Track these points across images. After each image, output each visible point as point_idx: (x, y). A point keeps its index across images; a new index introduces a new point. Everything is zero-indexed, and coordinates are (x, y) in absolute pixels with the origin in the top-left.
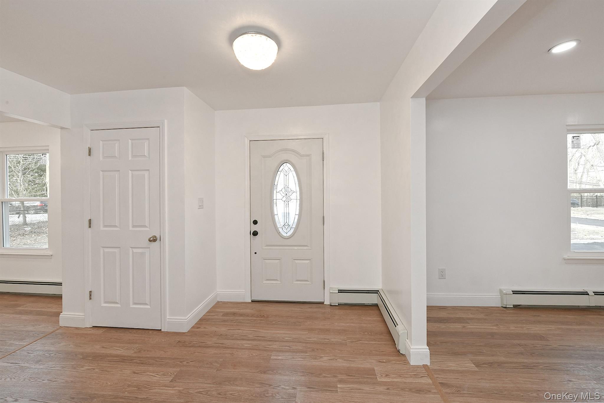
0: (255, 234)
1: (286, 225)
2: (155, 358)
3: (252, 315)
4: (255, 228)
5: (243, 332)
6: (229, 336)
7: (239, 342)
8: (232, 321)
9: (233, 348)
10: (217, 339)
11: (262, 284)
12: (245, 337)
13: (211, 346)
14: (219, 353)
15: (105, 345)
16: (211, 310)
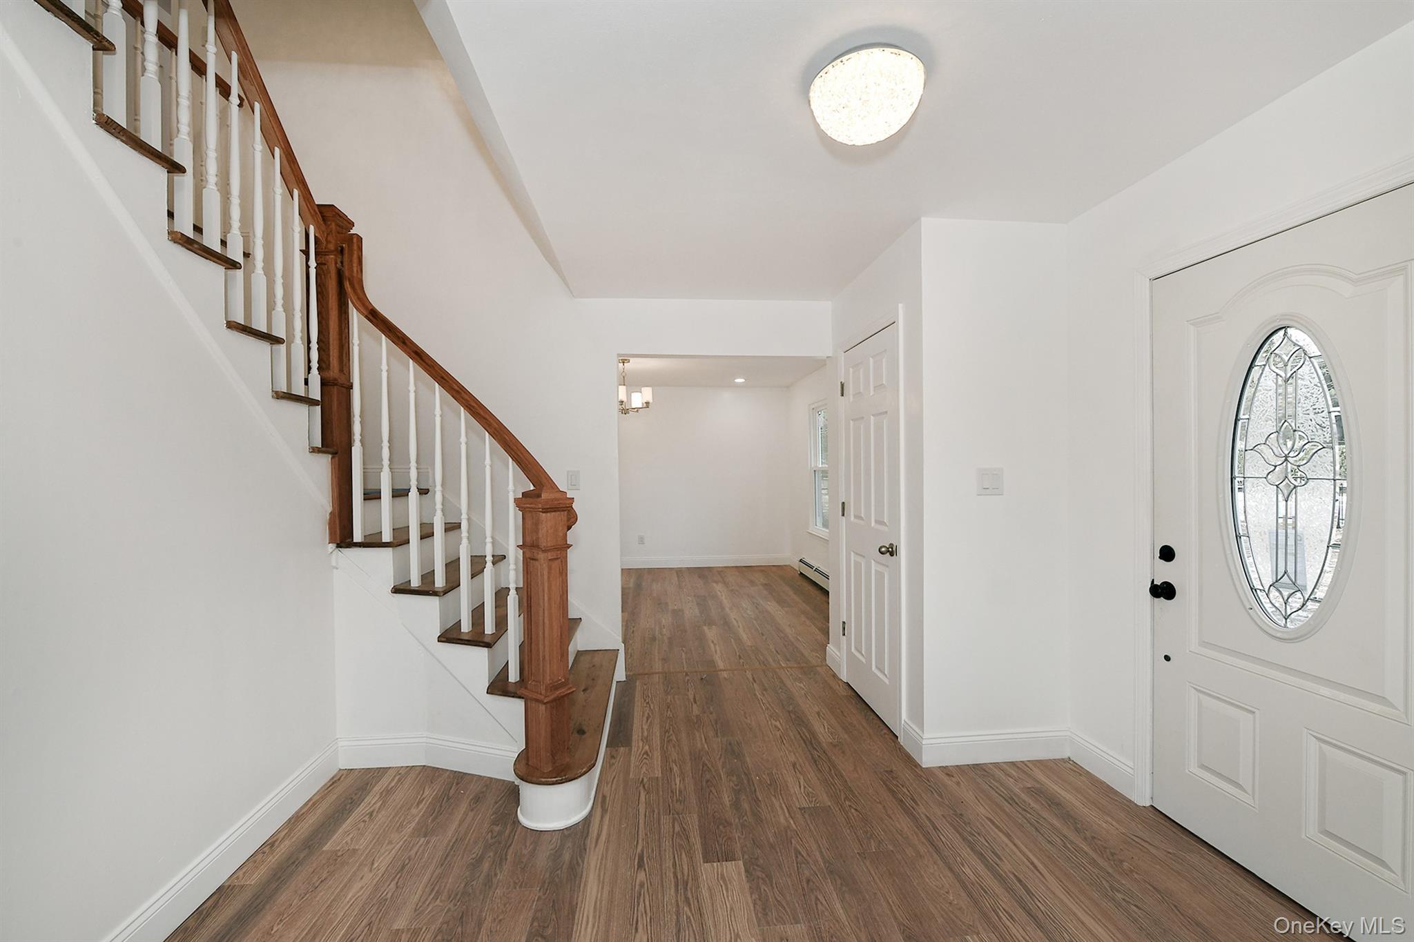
0: (1164, 591)
1: (1286, 586)
2: (834, 767)
3: (1093, 838)
4: (1165, 572)
5: (1007, 845)
6: (969, 829)
7: (966, 852)
8: (1024, 813)
9: (937, 851)
10: (942, 815)
11: (1187, 771)
12: (989, 855)
13: (914, 816)
14: (904, 836)
15: (824, 712)
16: (1026, 765)
